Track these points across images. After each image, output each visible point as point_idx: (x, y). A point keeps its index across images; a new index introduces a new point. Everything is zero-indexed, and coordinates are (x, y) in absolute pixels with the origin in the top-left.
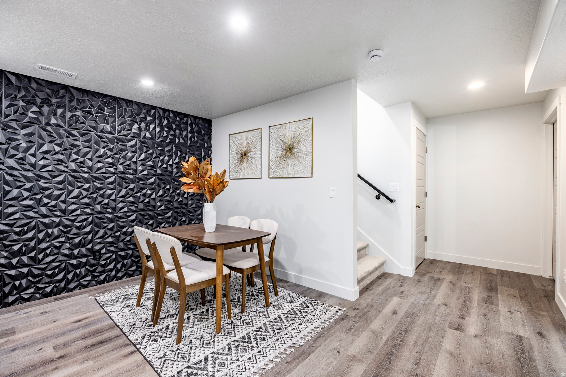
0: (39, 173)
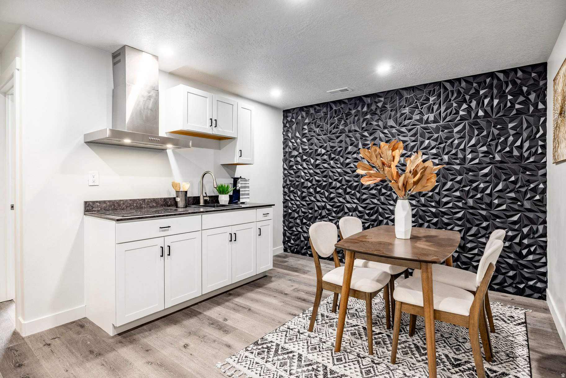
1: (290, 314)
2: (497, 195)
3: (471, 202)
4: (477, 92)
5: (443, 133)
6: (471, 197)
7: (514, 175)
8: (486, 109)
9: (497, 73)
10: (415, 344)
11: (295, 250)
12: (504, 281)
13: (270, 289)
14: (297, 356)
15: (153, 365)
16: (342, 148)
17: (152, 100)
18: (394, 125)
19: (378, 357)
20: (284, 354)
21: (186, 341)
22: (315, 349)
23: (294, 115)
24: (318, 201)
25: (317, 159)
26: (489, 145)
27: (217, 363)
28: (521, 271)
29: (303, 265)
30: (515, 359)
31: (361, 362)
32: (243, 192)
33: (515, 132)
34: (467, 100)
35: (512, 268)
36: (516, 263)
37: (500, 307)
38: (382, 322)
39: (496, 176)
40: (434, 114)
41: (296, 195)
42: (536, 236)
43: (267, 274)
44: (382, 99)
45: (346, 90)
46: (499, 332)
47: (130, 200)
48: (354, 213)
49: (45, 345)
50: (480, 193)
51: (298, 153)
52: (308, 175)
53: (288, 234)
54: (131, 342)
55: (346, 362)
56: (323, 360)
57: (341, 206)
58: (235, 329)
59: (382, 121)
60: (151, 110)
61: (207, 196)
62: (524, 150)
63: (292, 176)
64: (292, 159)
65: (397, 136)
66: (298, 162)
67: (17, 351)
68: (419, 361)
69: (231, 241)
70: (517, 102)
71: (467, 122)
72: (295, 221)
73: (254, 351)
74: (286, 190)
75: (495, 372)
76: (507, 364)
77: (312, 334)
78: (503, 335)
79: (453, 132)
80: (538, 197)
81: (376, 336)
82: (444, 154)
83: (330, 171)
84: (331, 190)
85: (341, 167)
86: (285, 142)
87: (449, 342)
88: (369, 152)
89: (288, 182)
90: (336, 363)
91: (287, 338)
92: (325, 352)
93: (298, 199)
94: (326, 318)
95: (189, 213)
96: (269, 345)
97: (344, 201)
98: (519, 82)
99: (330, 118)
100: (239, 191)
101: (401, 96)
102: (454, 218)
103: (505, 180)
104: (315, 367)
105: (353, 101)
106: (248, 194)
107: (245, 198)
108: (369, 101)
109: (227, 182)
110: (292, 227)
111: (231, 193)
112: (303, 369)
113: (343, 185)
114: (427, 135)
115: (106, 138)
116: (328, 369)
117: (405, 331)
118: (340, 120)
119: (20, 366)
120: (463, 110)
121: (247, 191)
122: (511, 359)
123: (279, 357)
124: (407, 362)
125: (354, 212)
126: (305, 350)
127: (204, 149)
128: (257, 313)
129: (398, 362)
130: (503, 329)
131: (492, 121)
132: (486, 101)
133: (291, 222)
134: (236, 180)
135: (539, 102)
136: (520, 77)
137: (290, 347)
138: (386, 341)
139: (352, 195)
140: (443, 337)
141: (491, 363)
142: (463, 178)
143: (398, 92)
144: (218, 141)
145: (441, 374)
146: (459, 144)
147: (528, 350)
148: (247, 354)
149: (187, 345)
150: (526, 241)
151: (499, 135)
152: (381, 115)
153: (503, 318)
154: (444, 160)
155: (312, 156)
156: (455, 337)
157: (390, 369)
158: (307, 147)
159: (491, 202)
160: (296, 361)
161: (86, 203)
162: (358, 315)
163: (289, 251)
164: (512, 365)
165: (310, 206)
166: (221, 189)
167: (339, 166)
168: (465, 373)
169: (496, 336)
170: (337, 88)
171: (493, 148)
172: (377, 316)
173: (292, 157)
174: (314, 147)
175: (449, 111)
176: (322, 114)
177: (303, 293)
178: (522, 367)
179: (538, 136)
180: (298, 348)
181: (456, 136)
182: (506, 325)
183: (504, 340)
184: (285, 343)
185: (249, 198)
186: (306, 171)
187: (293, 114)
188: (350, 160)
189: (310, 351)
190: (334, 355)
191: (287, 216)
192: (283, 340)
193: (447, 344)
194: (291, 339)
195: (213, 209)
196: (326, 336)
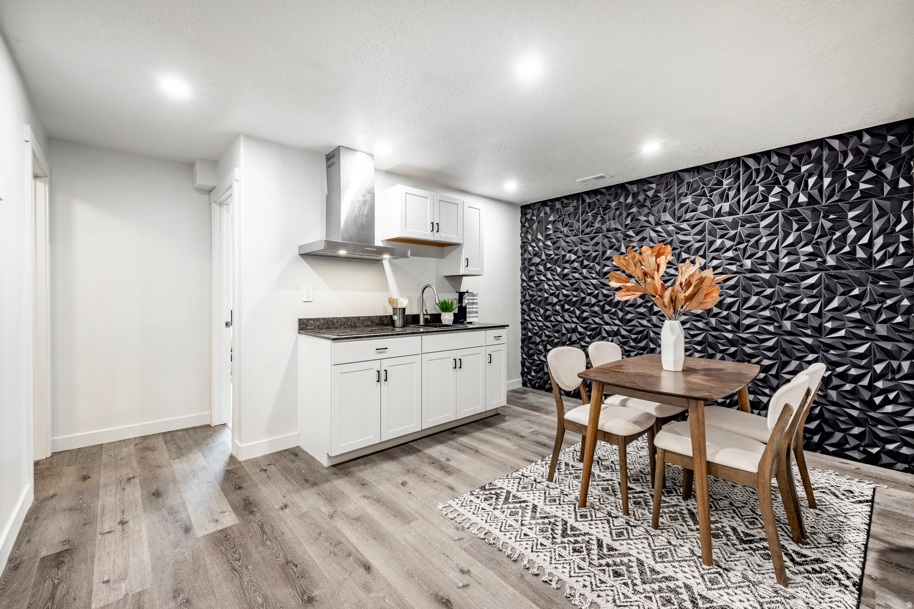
0: (602, 280)
1: (526, 459)
2: (830, 315)
3: (787, 325)
4: (797, 168)
5: (745, 229)
6: (789, 318)
7: (858, 286)
8: (812, 192)
9: (828, 140)
10: (689, 510)
11: (537, 384)
12: (844, 441)
13: (502, 430)
14: (532, 507)
15: (370, 499)
16: (598, 253)
17: (368, 204)
18: (671, 220)
19: (635, 519)
20: (515, 502)
21: (405, 479)
22: (555, 501)
23: (535, 212)
24: (567, 322)
25: (565, 268)
26: (817, 243)
27: (438, 504)
28: (874, 429)
29: (546, 404)
30: (841, 545)
31: (611, 522)
32: (471, 310)
33: (859, 224)
34: (781, 181)
35: (856, 422)
36: (862, 416)
37: (833, 476)
38: (646, 479)
39: (827, 288)
40: (730, 202)
41: (538, 314)
42: (897, 377)
43: (499, 412)
44: (654, 186)
45: (602, 177)
46: (824, 509)
47: (345, 318)
48: (615, 339)
49: (261, 470)
50: (802, 312)
51: (540, 260)
52: (553, 288)
53: (527, 364)
54: (347, 474)
55: (592, 520)
56: (563, 514)
57: (596, 328)
58: (459, 471)
59: (654, 215)
60: (367, 216)
61: (427, 314)
62: (875, 249)
63: (532, 289)
64: (533, 268)
65: (675, 235)
66: (540, 271)
67: (236, 474)
68: (692, 530)
69: (455, 368)
70: (862, 180)
71: (780, 211)
72: (537, 347)
73: (481, 496)
74: (525, 307)
75: (805, 556)
76: (826, 549)
77: (552, 485)
78: (829, 513)
79: (758, 226)
80: (899, 319)
81: (636, 495)
82: (745, 257)
83: (582, 283)
84: (584, 308)
85: (598, 277)
86: (523, 247)
87: (740, 512)
88: (625, 260)
89: (528, 297)
90: (579, 519)
91: (521, 486)
92: (566, 506)
93: (540, 318)
94: (571, 468)
95: (408, 334)
96: (499, 491)
97: (601, 322)
98: (865, 150)
99: (583, 213)
100: (465, 308)
101: (681, 181)
102: (762, 348)
103: (842, 294)
104: (552, 520)
105: (613, 191)
106: (477, 312)
107: (473, 317)
108: (635, 189)
109: (452, 297)
110: (533, 355)
111: (456, 311)
112: (538, 521)
113: (600, 301)
114: (719, 232)
115: (321, 250)
116: (569, 525)
117: (677, 493)
118: (595, 217)
119: (240, 488)
120: (775, 196)
121: (475, 308)
122: (834, 544)
123: (509, 505)
124: (675, 529)
125: (614, 336)
126: (542, 501)
127: (424, 258)
128: (486, 456)
129: (662, 528)
130: (831, 506)
131: (821, 209)
132: (811, 181)
133: (531, 348)
134: (461, 295)
135: (901, 179)
136: (867, 144)
137: (523, 495)
138: (648, 502)
139: (612, 314)
140: (733, 505)
141: (801, 545)
142: (775, 291)
143: (677, 176)
144: (440, 248)
145: (721, 549)
146: (769, 244)
147: (866, 536)
148: (472, 498)
149: (406, 483)
150: (880, 384)
151: (833, 230)
152: (652, 207)
153: (835, 491)
154: (745, 266)
155: (558, 264)
156: (751, 507)
157: (650, 535)
158: (551, 252)
159: (821, 325)
160: (529, 511)
161: (300, 320)
162: (614, 468)
163: (529, 385)
164: (834, 551)
165: (557, 328)
166: (444, 306)
167: (594, 275)
168: (757, 552)
169: (816, 514)
170: (589, 176)
171: (823, 248)
172: (641, 471)
173: (533, 264)
174: (560, 251)
175: (752, 197)
176: (571, 209)
177: (544, 437)
178: (851, 556)
179: (898, 228)
180: (533, 498)
181: (763, 232)
182: (837, 500)
183: (829, 520)
184: (518, 491)
185: (477, 317)
186: (550, 283)
187: (533, 210)
188: (610, 268)
189: (548, 503)
190: (577, 510)
191: (526, 340)
192: (515, 488)
193: (737, 514)
194: (524, 488)
195: (435, 329)
196: (569, 488)
